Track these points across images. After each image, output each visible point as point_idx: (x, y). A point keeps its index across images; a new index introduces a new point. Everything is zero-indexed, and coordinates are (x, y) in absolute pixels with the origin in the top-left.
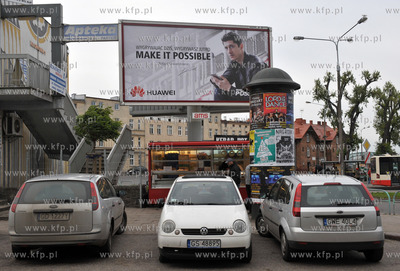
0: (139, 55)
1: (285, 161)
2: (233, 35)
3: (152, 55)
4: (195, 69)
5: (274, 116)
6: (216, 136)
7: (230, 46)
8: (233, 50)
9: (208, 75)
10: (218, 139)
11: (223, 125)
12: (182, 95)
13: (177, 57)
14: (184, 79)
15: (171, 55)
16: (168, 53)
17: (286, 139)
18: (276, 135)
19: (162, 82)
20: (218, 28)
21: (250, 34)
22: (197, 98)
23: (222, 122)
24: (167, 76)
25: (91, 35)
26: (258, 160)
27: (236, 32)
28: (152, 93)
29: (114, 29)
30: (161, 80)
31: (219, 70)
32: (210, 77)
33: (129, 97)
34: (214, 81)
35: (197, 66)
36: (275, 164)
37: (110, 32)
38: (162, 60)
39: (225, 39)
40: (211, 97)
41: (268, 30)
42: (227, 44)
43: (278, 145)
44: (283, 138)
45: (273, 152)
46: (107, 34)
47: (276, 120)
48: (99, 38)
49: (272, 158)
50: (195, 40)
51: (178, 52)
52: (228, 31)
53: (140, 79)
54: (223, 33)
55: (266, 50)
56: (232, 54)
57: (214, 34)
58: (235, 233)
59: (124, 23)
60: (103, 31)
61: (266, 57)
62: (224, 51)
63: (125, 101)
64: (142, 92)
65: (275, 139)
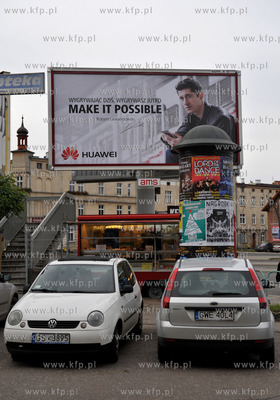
0: (73, 109)
1: (218, 240)
2: (190, 82)
3: (89, 109)
4: (141, 125)
5: (204, 185)
6: (170, 208)
7: (187, 96)
8: (190, 100)
9: (158, 132)
10: (172, 211)
11: (239, 190)
12: (125, 158)
13: (119, 111)
14: (128, 137)
15: (112, 109)
16: (109, 106)
17: (219, 213)
18: (207, 207)
19: (101, 143)
20: (171, 74)
21: (212, 80)
22: (144, 160)
23: (238, 185)
24: (106, 134)
25: (12, 87)
26: (186, 238)
27: (194, 78)
28: (88, 155)
29: (40, 79)
30: (99, 139)
31: (172, 125)
32: (161, 135)
33: (60, 160)
34: (165, 139)
35: (144, 121)
36: (205, 243)
37: (34, 83)
38: (101, 114)
39: (180, 88)
40: (162, 159)
41: (236, 75)
42: (183, 93)
43: (209, 220)
44: (215, 211)
45: (203, 229)
46: (32, 86)
47: (207, 189)
48: (22, 90)
49: (201, 236)
50: (142, 89)
51: (121, 104)
52: (185, 78)
53: (74, 138)
54: (178, 80)
55: (234, 99)
56: (189, 105)
57: (166, 82)
58: (89, 327)
59: (54, 72)
60: (26, 81)
61: (234, 108)
62: (179, 102)
63: (55, 165)
64: (75, 155)
65: (205, 213)
